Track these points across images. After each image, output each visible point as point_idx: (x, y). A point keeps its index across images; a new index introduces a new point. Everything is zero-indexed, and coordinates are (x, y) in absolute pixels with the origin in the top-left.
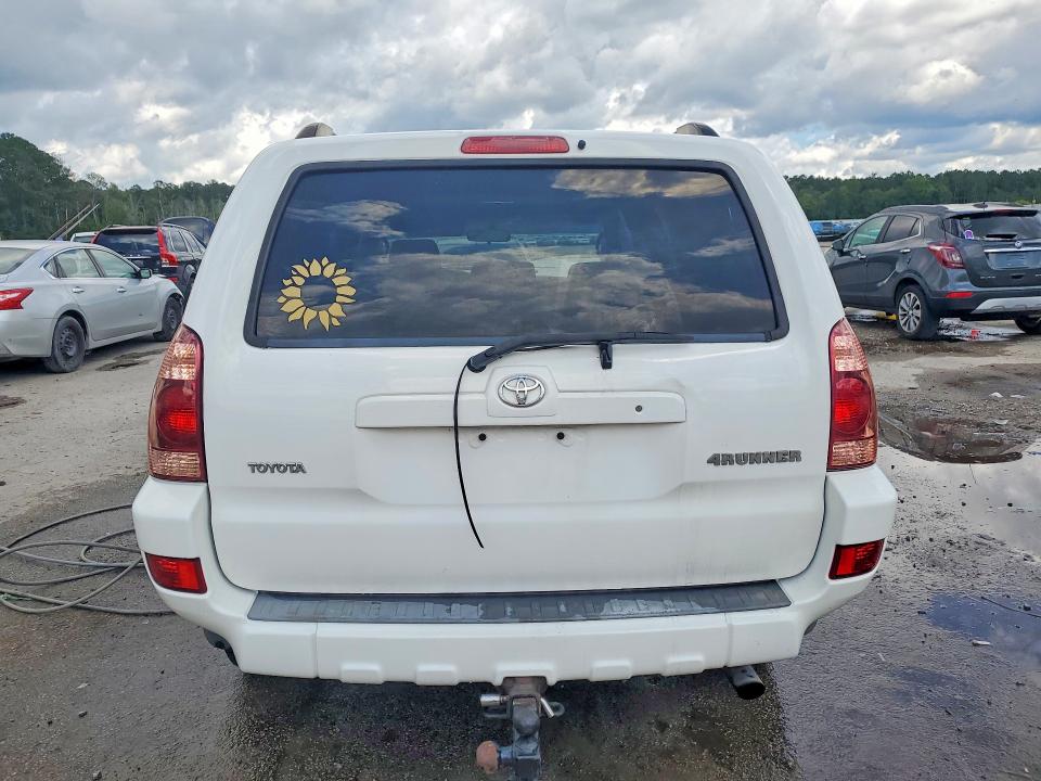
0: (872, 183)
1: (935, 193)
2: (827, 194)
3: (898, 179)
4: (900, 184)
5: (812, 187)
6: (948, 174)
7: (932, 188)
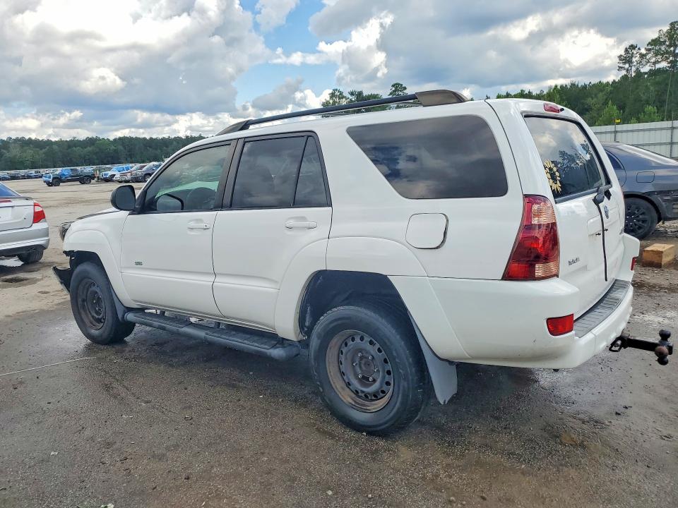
0: (74, 144)
1: (115, 150)
2: (44, 150)
3: (91, 142)
4: (93, 144)
5: (31, 146)
6: (120, 138)
7: (113, 147)
